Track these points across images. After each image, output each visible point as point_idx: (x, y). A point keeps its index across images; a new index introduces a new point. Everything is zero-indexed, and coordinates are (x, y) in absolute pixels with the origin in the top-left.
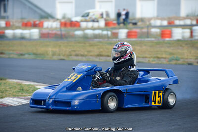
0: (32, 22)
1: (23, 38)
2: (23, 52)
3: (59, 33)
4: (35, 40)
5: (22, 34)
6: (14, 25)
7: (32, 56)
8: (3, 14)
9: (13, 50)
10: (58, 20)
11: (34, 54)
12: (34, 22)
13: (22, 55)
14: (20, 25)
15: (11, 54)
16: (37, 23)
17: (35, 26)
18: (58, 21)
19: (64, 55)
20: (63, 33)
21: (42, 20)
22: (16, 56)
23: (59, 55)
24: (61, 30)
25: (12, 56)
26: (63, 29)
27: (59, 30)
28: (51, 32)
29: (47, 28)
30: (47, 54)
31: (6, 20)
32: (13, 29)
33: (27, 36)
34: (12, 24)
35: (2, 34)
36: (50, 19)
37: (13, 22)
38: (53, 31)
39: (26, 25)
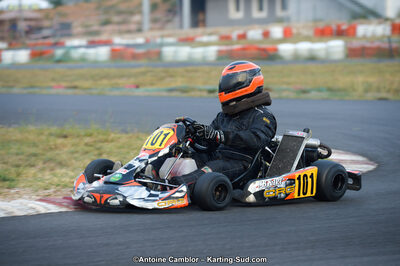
0: (334, 27)
1: (312, 58)
2: (308, 87)
3: (385, 45)
4: (335, 61)
5: (311, 50)
6: (299, 34)
7: (325, 95)
8: (279, 13)
9: (289, 84)
10: (387, 19)
11: (330, 90)
12: (339, 27)
13: (304, 92)
14: (310, 33)
15: (284, 90)
16: (344, 27)
17: (339, 33)
18: (388, 24)
19: (388, 91)
20: (394, 45)
21: (354, 22)
22: (292, 95)
23: (378, 90)
24: (390, 42)
25: (285, 94)
26: (395, 38)
27: (386, 39)
28: (368, 45)
29: (364, 37)
30: (354, 90)
31: (285, 24)
32: (295, 42)
33: (322, 54)
34: (294, 31)
35: (271, 53)
36: (372, 19)
37: (297, 27)
38: (372, 42)
39: (323, 33)
